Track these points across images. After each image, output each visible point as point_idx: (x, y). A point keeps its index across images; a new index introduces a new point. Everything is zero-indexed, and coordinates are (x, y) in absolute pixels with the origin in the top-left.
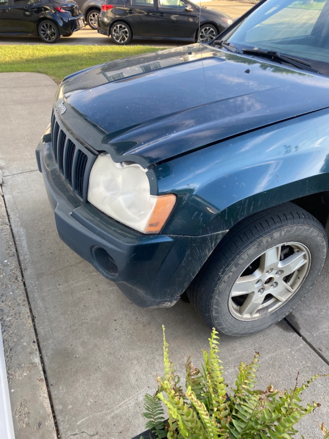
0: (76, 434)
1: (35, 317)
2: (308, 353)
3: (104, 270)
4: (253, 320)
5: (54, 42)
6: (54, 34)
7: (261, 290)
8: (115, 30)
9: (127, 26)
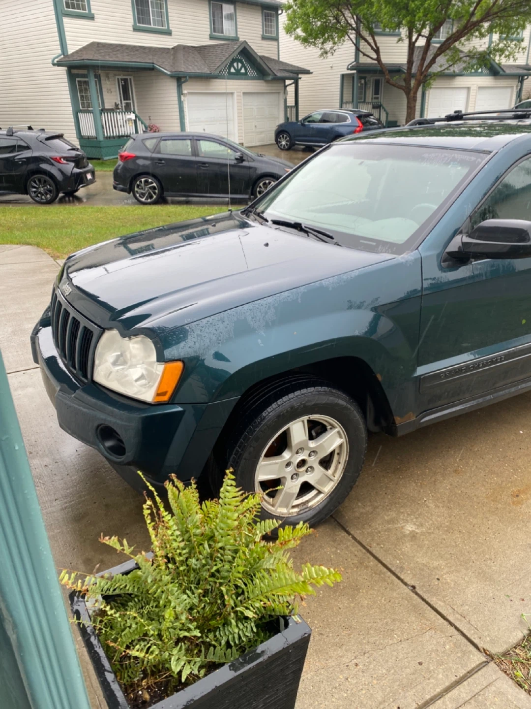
2: (356, 551)
3: (110, 455)
4: (290, 516)
5: (49, 202)
6: (50, 191)
7: (295, 476)
8: (138, 186)
9: (155, 180)
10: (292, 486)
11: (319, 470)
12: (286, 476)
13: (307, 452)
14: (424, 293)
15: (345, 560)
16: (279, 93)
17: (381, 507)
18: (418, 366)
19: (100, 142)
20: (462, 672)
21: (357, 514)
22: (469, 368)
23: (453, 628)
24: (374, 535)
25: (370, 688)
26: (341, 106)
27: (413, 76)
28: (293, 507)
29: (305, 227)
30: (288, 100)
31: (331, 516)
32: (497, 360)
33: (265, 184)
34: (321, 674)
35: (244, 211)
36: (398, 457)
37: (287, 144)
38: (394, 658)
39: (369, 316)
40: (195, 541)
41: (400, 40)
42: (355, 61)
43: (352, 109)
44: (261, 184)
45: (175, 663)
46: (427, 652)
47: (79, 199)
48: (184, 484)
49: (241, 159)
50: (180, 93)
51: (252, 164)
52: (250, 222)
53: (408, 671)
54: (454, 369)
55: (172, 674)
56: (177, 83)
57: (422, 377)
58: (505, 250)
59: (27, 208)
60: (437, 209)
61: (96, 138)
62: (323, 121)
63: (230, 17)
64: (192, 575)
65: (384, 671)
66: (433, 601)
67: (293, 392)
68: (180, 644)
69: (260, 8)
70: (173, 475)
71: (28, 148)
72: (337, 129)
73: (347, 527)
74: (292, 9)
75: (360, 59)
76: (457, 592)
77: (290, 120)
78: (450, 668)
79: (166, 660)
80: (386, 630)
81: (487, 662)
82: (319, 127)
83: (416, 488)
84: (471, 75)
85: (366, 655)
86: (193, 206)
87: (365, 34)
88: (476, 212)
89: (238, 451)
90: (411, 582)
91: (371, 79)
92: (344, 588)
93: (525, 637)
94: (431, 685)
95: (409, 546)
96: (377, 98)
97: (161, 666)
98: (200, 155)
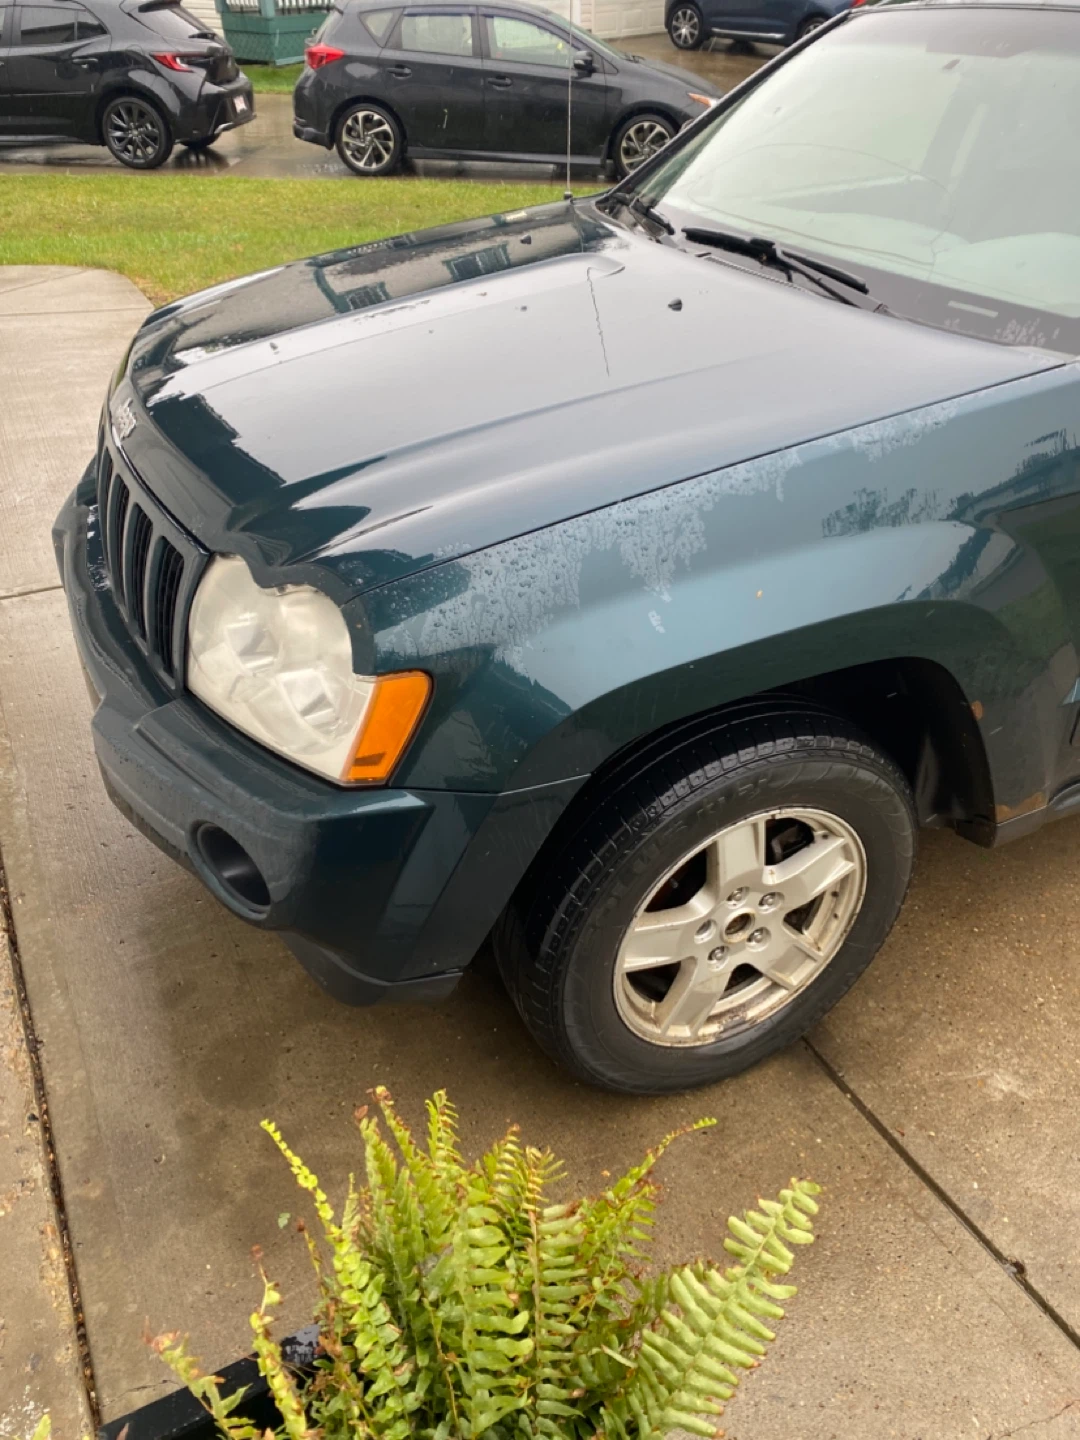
0: (144, 1387)
1: (41, 1042)
2: (863, 1143)
3: (233, 896)
4: (698, 1044)
5: (154, 165)
6: (154, 139)
7: (718, 953)
8: (350, 130)
9: (388, 117)
10: (710, 976)
11: (783, 934)
12: (696, 955)
13: (755, 897)
15: (834, 1170)
17: (927, 1016)
19: (267, 20)
21: (865, 1033)
24: (910, 1099)
28: (711, 1019)
29: (786, 254)
33: (640, 130)
35: (606, 200)
37: (692, 35)
44: (632, 132)
47: (218, 160)
49: (587, 68)
51: (613, 81)
59: (103, 177)
61: (260, 12)
71: (100, 30)
73: (840, 1068)
80: (950, 1399)
83: (1015, 965)
86: (472, 183)
89: (575, 905)
90: (1014, 1252)
95: (1002, 1140)
98: (493, 55)
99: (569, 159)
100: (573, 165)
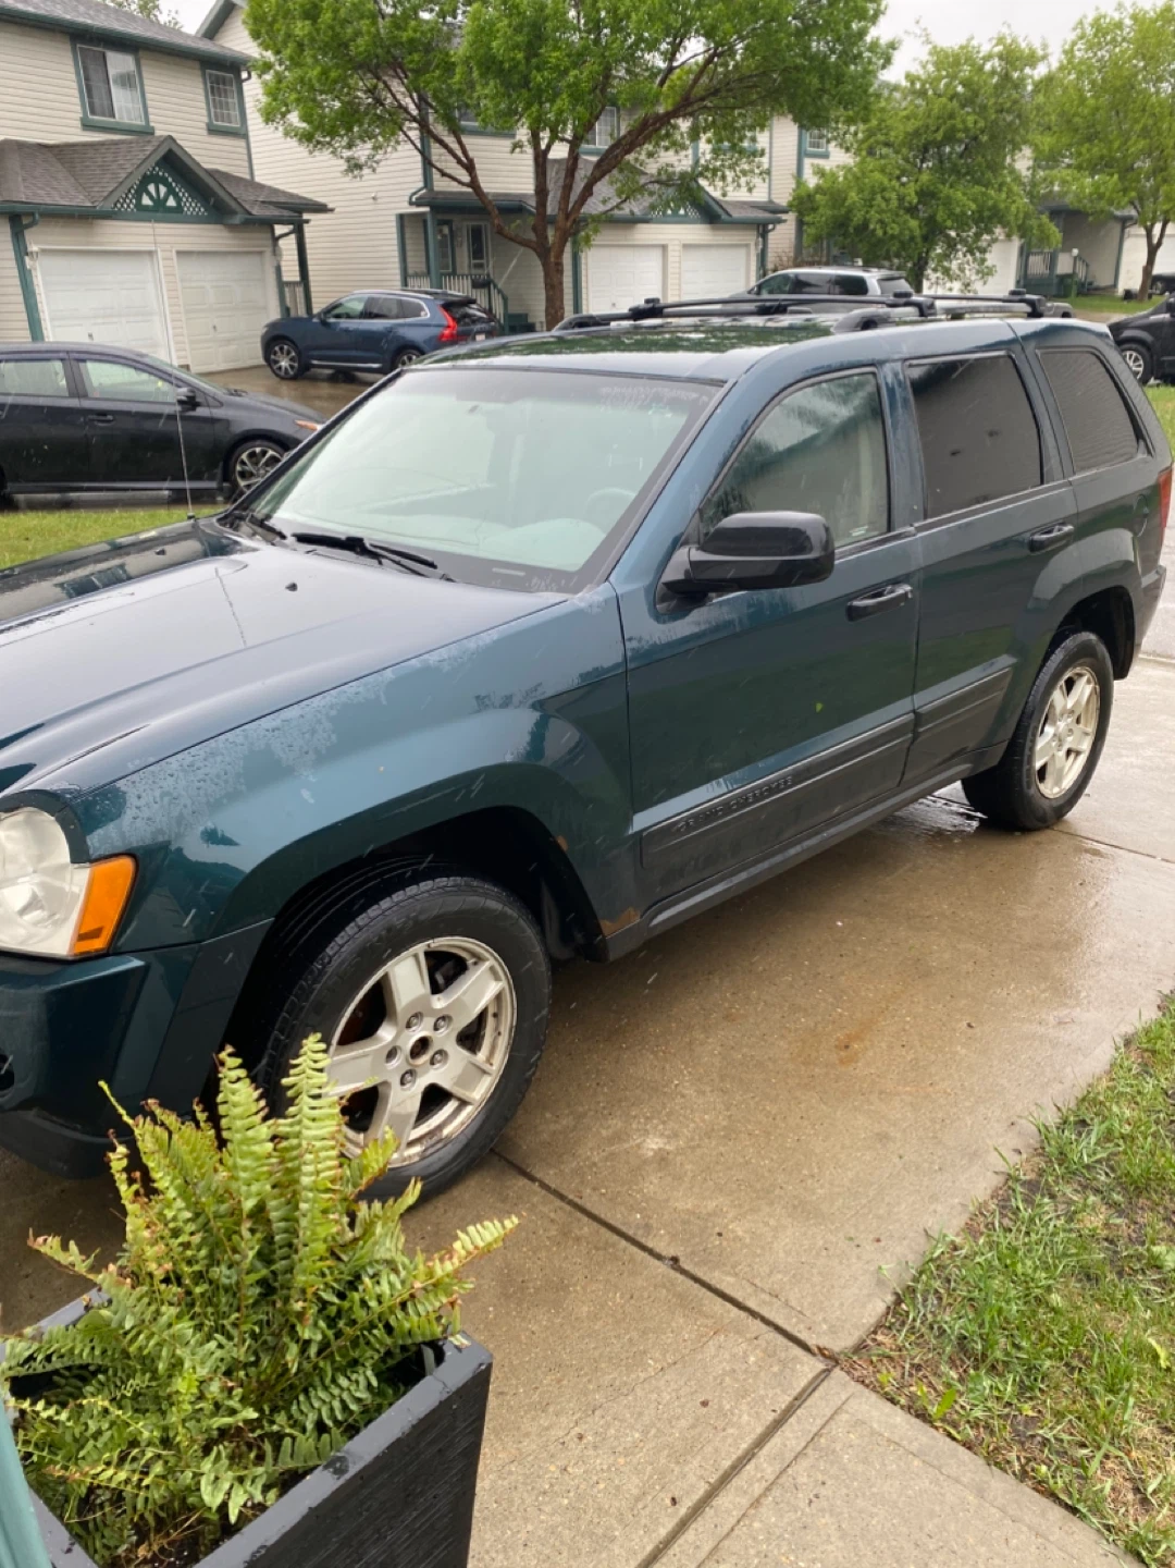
4: (406, 1163)
7: (408, 1076)
10: (404, 1100)
11: (458, 1055)
12: (389, 1080)
13: (429, 1021)
14: (631, 666)
16: (261, 253)
17: (592, 1113)
18: (636, 812)
20: (784, 1401)
21: (545, 1136)
22: (730, 807)
23: (758, 1322)
24: (585, 1173)
25: (613, 1475)
26: (405, 283)
27: (552, 221)
28: (411, 1144)
29: (373, 546)
30: (283, 269)
31: (492, 1150)
32: (779, 785)
33: (252, 455)
34: (510, 1473)
35: (226, 517)
36: (614, 1008)
37: (292, 367)
38: (653, 1406)
39: (527, 719)
40: (219, 1229)
41: (517, 146)
42: (426, 186)
43: (429, 289)
44: (245, 456)
45: (210, 1488)
46: (715, 1379)
48: (178, 1116)
49: (190, 403)
50: (21, 252)
51: (218, 413)
52: (245, 542)
53: (683, 1423)
54: (703, 812)
55: (206, 1515)
56: (12, 227)
57: (645, 834)
58: (770, 571)
60: (637, 498)
62: (367, 314)
63: (127, 81)
64: (224, 1300)
65: (637, 1435)
66: (714, 1278)
67: (389, 894)
68: (215, 1448)
69: (197, 65)
70: (150, 1101)
72: (403, 332)
73: (528, 1166)
74: (272, 72)
75: (435, 183)
76: (759, 1251)
77: (293, 314)
78: (762, 1398)
79: (188, 1488)
80: (631, 1354)
81: (827, 1372)
82: (361, 327)
83: (656, 1063)
84: (665, 220)
85: (597, 1413)
87: (440, 129)
88: (709, 500)
89: (280, 1040)
90: (668, 1251)
91: (464, 225)
92: (537, 1290)
93: (889, 1308)
94: (730, 1440)
95: (656, 1181)
96: (480, 266)
97: (176, 1504)
98: (90, 395)
99: (188, 485)
100: (192, 490)
